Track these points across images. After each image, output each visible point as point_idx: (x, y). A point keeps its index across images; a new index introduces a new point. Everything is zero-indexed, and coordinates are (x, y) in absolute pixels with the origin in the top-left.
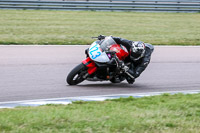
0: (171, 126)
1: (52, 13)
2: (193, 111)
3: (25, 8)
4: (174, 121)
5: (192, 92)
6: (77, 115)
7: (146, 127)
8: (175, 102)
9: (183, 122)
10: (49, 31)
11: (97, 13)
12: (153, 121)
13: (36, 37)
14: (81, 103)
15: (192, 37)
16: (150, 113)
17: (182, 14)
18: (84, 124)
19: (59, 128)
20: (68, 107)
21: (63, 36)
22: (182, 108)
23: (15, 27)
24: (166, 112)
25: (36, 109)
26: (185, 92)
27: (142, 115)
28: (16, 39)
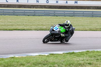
0: (90, 64)
1: (40, 17)
2: (99, 58)
3: (28, 15)
4: (91, 62)
5: (99, 50)
6: (51, 60)
7: (80, 64)
8: (92, 54)
9: (95, 62)
10: (39, 25)
11: (59, 17)
12: (83, 62)
13: (33, 27)
14: (53, 54)
15: (98, 27)
16: (81, 59)
17: (94, 18)
18: (54, 63)
19: (44, 64)
20: (48, 56)
21: (45, 27)
22: (95, 57)
23: (25, 23)
24: (88, 58)
25: (34, 57)
26: (96, 50)
27: (78, 59)
28: (25, 28)
